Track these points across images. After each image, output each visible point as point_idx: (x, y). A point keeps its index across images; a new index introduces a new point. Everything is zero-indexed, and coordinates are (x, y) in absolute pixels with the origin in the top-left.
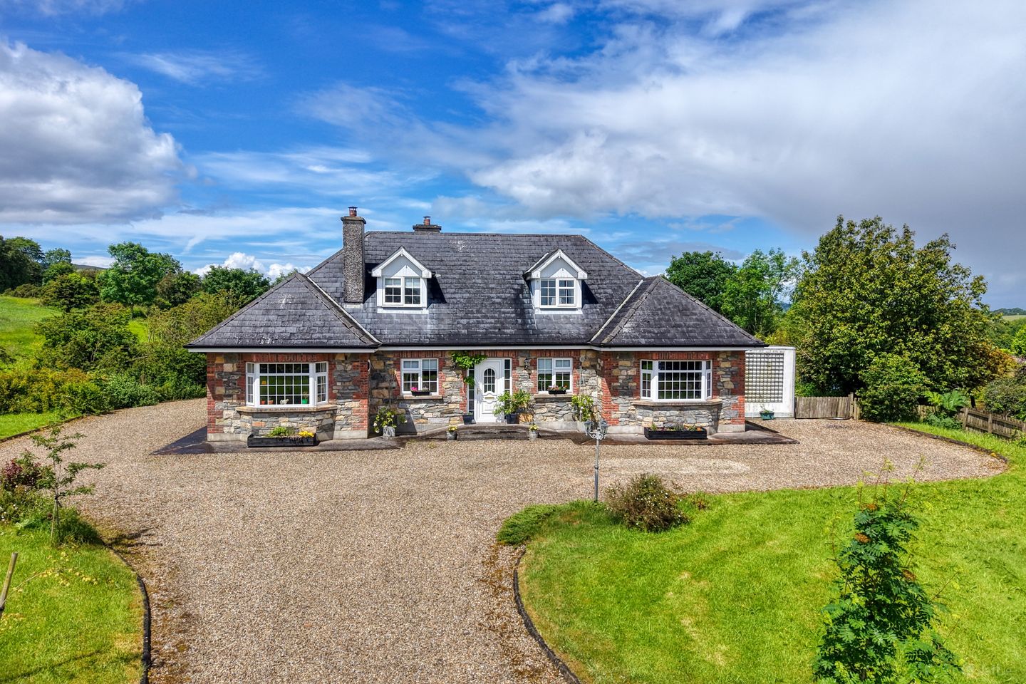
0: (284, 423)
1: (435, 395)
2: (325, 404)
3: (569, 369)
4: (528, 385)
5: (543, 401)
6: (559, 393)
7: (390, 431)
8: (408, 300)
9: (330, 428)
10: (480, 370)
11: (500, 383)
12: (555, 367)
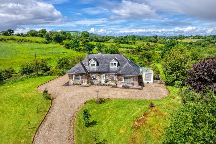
0: (77, 82)
1: (96, 79)
2: (82, 80)
3: (114, 76)
4: (108, 78)
5: (110, 80)
6: (112, 80)
7: (90, 84)
8: (94, 66)
9: (82, 83)
10: (102, 76)
11: (105, 77)
12: (112, 76)
